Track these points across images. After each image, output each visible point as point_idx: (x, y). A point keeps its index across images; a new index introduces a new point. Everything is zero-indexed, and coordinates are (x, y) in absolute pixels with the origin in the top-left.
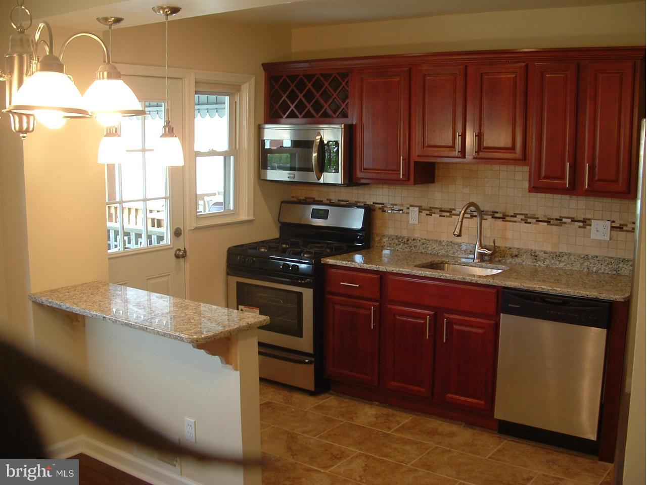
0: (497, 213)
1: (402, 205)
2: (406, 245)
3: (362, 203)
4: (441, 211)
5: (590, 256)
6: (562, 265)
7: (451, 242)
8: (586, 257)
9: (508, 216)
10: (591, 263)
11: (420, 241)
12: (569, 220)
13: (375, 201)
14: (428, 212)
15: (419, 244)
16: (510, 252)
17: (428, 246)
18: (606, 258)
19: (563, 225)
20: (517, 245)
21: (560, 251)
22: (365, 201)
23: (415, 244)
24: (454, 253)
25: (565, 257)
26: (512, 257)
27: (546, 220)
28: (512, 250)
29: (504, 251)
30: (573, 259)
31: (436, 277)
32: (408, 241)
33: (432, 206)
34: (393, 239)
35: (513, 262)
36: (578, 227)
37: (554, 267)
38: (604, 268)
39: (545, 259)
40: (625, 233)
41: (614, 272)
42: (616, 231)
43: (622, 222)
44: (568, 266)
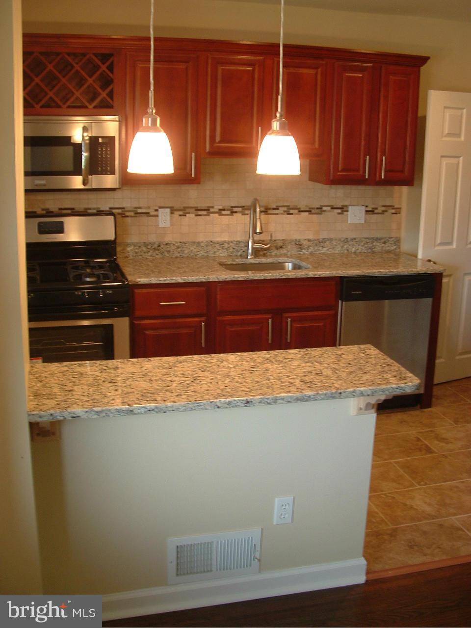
1: (149, 208)
2: (157, 252)
3: (94, 209)
4: (197, 210)
5: (349, 239)
6: (324, 250)
7: (211, 242)
8: (346, 240)
9: (270, 209)
10: (350, 245)
11: (174, 245)
13: (112, 206)
14: (181, 213)
15: (173, 248)
16: (275, 245)
17: (184, 249)
18: (363, 239)
19: (323, 213)
21: (323, 237)
22: (99, 206)
23: (168, 249)
24: (215, 253)
25: (328, 243)
26: (277, 249)
27: (308, 209)
30: (334, 244)
31: (277, 278)
32: (159, 246)
33: (186, 205)
34: (140, 247)
36: (336, 213)
37: (318, 253)
38: (361, 248)
39: (309, 247)
40: (376, 215)
41: (370, 251)
42: (369, 214)
43: (374, 206)
44: (330, 250)
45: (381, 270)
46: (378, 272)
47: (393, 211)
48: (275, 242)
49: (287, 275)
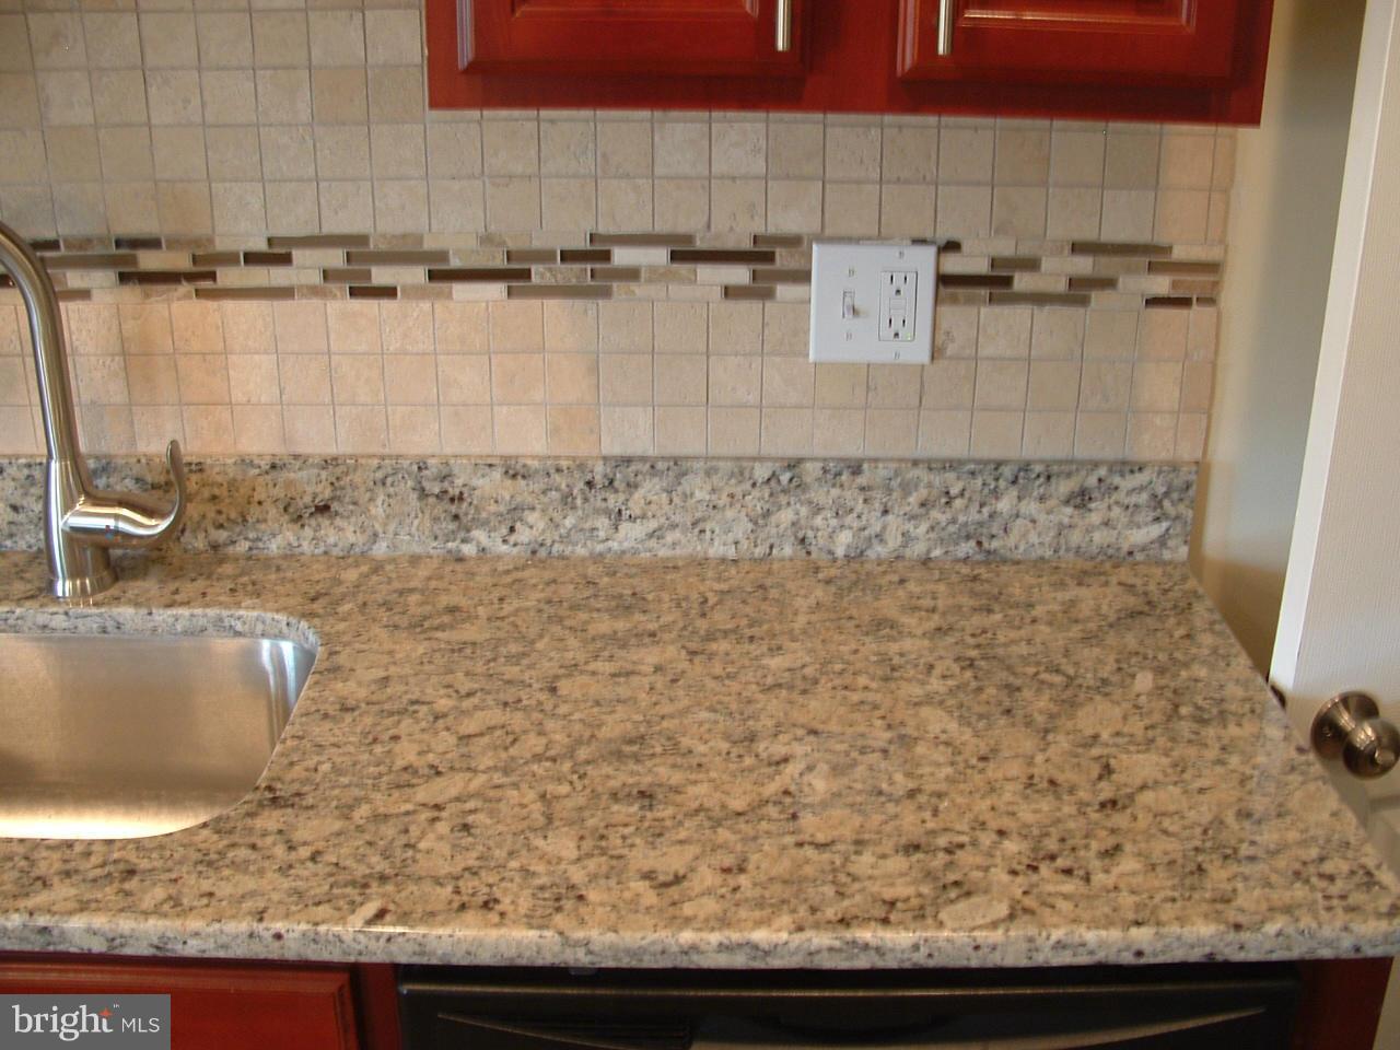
0: (152, 243)
5: (811, 470)
6: (630, 535)
8: (785, 478)
9: (229, 259)
10: (818, 509)
12: (660, 256)
16: (279, 492)
18: (913, 473)
19: (618, 286)
20: (319, 437)
21: (615, 449)
25: (650, 488)
26: (298, 518)
27: (500, 262)
29: (233, 485)
30: (699, 495)
35: (306, 547)
36: (717, 292)
37: (581, 551)
38: (902, 532)
39: (512, 518)
40: (1022, 312)
41: (967, 548)
42: (970, 301)
43: (1005, 248)
44: (670, 537)
47: (1161, 285)
48: (284, 476)
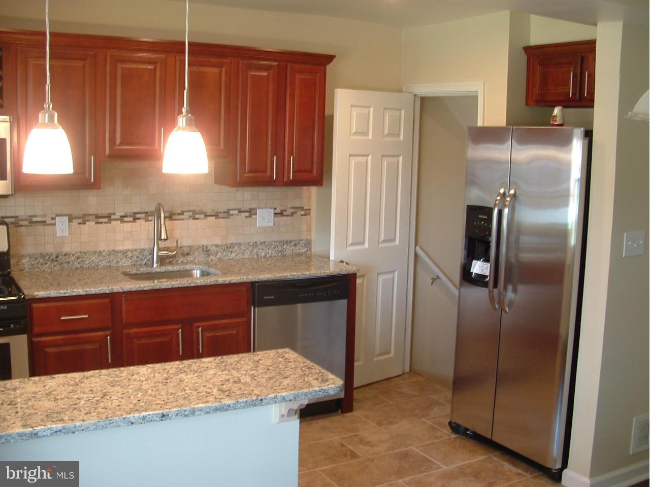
1: (45, 216)
2: (55, 263)
4: (97, 217)
5: (258, 243)
7: (114, 251)
8: (255, 244)
9: (175, 214)
10: (259, 249)
11: (73, 255)
12: (236, 212)
13: (4, 215)
14: (80, 221)
15: (73, 258)
16: (181, 251)
17: (84, 259)
18: (272, 243)
19: (231, 217)
21: (231, 242)
23: (68, 260)
24: (118, 262)
25: (236, 248)
26: (184, 256)
27: (214, 213)
28: (183, 249)
30: (243, 248)
32: (57, 257)
33: (86, 213)
34: (36, 258)
35: (185, 261)
36: (244, 217)
37: (226, 259)
38: (271, 252)
39: (217, 253)
40: (285, 218)
41: (280, 254)
42: (279, 216)
43: (283, 208)
44: (239, 255)
45: (294, 274)
46: (290, 275)
47: (303, 213)
49: (196, 283)
